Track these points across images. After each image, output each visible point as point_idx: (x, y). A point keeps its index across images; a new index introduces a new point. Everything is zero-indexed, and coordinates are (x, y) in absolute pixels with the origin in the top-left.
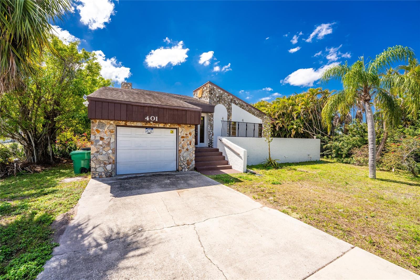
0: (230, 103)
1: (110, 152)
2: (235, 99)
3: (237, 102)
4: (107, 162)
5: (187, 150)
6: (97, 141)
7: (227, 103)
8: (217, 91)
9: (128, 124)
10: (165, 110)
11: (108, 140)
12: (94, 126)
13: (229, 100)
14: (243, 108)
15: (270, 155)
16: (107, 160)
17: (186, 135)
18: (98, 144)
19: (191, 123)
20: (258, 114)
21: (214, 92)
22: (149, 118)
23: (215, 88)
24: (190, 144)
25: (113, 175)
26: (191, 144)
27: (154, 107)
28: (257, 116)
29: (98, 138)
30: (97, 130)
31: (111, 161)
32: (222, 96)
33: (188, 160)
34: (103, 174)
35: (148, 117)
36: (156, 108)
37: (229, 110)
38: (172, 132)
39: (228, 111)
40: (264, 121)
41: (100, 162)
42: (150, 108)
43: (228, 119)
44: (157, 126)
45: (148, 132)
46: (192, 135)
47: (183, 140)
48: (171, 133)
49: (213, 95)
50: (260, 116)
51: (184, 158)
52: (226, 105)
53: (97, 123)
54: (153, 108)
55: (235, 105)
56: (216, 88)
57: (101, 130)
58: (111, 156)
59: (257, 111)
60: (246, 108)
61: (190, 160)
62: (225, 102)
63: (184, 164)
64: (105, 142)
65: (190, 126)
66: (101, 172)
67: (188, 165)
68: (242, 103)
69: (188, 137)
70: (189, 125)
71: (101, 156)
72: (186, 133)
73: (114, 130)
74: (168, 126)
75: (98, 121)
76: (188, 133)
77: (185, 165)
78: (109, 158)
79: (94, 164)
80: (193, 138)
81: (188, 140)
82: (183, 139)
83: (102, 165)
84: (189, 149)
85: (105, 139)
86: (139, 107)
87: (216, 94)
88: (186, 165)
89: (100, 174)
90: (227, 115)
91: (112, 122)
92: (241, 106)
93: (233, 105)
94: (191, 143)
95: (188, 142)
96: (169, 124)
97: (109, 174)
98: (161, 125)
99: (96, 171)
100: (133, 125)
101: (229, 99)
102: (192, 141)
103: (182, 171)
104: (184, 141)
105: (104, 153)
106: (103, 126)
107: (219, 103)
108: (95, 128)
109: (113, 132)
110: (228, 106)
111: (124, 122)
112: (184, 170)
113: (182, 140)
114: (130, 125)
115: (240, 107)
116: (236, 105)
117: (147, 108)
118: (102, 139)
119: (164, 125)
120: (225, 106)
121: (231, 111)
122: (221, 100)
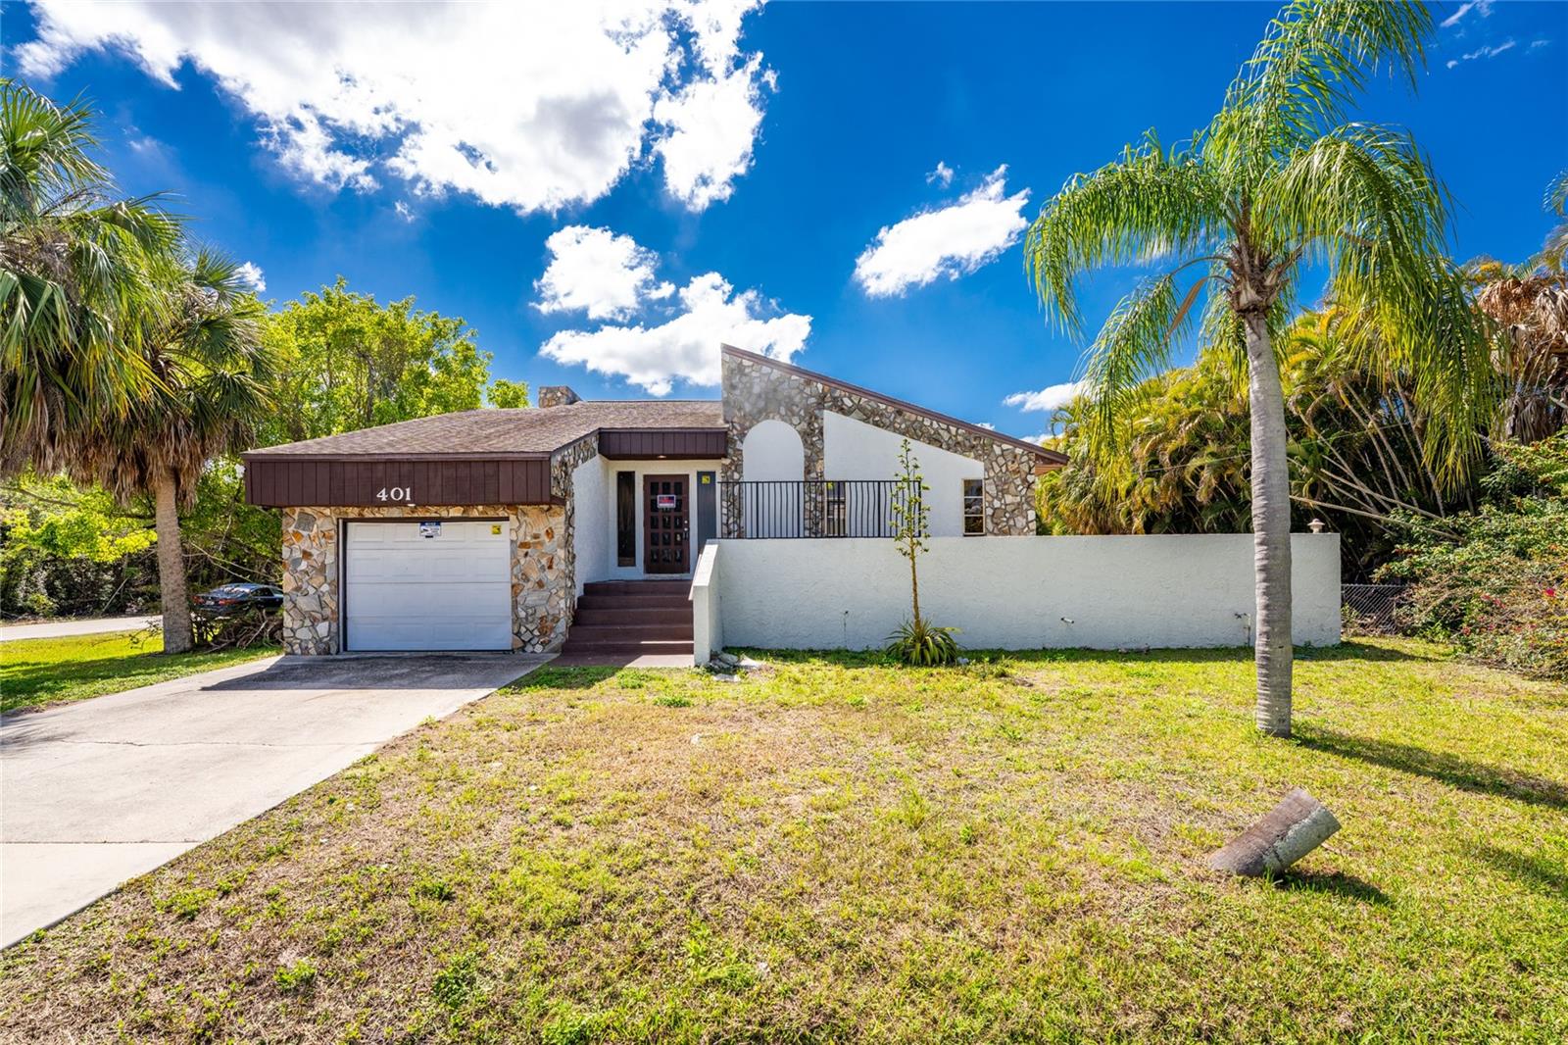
0: (817, 412)
1: (325, 588)
2: (837, 393)
3: (850, 404)
4: (318, 616)
5: (540, 584)
6: (297, 562)
7: (802, 413)
8: (754, 374)
9: (367, 514)
10: (432, 466)
11: (320, 560)
12: (290, 525)
13: (813, 400)
14: (876, 424)
15: (916, 607)
16: (318, 609)
17: (536, 537)
18: (299, 569)
19: (516, 500)
20: (960, 438)
21: (744, 379)
22: (388, 493)
23: (746, 363)
24: (550, 567)
25: (333, 650)
26: (554, 567)
27: (400, 462)
28: (955, 447)
29: (298, 554)
30: (296, 534)
31: (327, 612)
32: (780, 389)
33: (542, 618)
34: (311, 645)
35: (384, 491)
36: (406, 465)
37: (812, 437)
38: (498, 531)
39: (805, 442)
40: (997, 469)
41: (304, 615)
42: (388, 465)
43: (808, 471)
44: (444, 514)
45: (425, 533)
46: (556, 537)
47: (526, 554)
48: (494, 533)
49: (737, 392)
50: (973, 447)
51: (530, 611)
52: (796, 420)
53: (296, 517)
54: (397, 465)
55: (840, 416)
56: (751, 363)
57: (305, 533)
58: (327, 599)
59: (953, 429)
60: (892, 423)
61: (550, 618)
62: (792, 411)
63: (527, 629)
64: (314, 564)
65: (548, 510)
66: (306, 641)
67: (543, 633)
68: (872, 403)
69: (541, 544)
70: (546, 507)
71: (305, 599)
72: (534, 532)
73: (333, 532)
74: (475, 513)
75: (298, 510)
76: (543, 532)
77: (531, 632)
78: (322, 605)
79: (290, 619)
80: (559, 546)
81: (543, 554)
82: (525, 550)
83: (308, 622)
84: (545, 581)
85: (315, 557)
86: (361, 467)
87: (751, 387)
88: (536, 633)
89: (304, 645)
90: (802, 459)
91: (327, 511)
92: (869, 417)
93: (830, 419)
94: (551, 562)
95: (544, 561)
96: (480, 508)
97: (322, 646)
98: (457, 512)
99: (294, 637)
100: (378, 515)
101: (811, 396)
102: (556, 558)
103: (524, 651)
104: (528, 558)
105: (312, 591)
106: (307, 522)
107: (767, 417)
108: (291, 529)
109: (331, 538)
110: (804, 425)
111: (356, 510)
112: (529, 648)
113: (523, 554)
114: (372, 516)
115: (866, 421)
116: (844, 414)
117: (381, 467)
118: (307, 555)
119: (464, 512)
120: (791, 424)
121: (821, 439)
122: (772, 407)
